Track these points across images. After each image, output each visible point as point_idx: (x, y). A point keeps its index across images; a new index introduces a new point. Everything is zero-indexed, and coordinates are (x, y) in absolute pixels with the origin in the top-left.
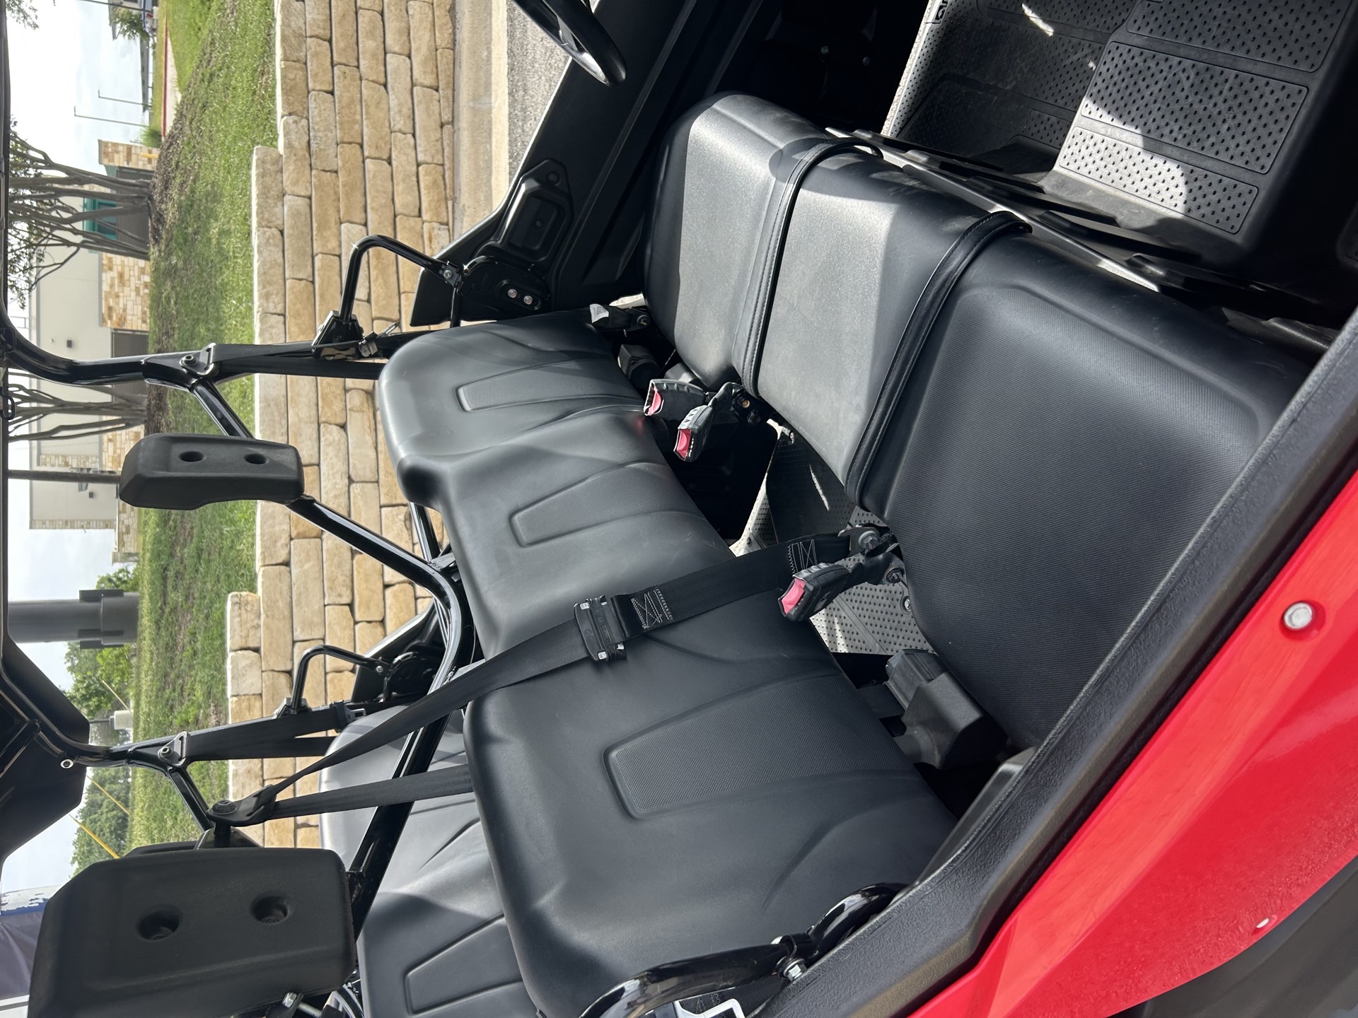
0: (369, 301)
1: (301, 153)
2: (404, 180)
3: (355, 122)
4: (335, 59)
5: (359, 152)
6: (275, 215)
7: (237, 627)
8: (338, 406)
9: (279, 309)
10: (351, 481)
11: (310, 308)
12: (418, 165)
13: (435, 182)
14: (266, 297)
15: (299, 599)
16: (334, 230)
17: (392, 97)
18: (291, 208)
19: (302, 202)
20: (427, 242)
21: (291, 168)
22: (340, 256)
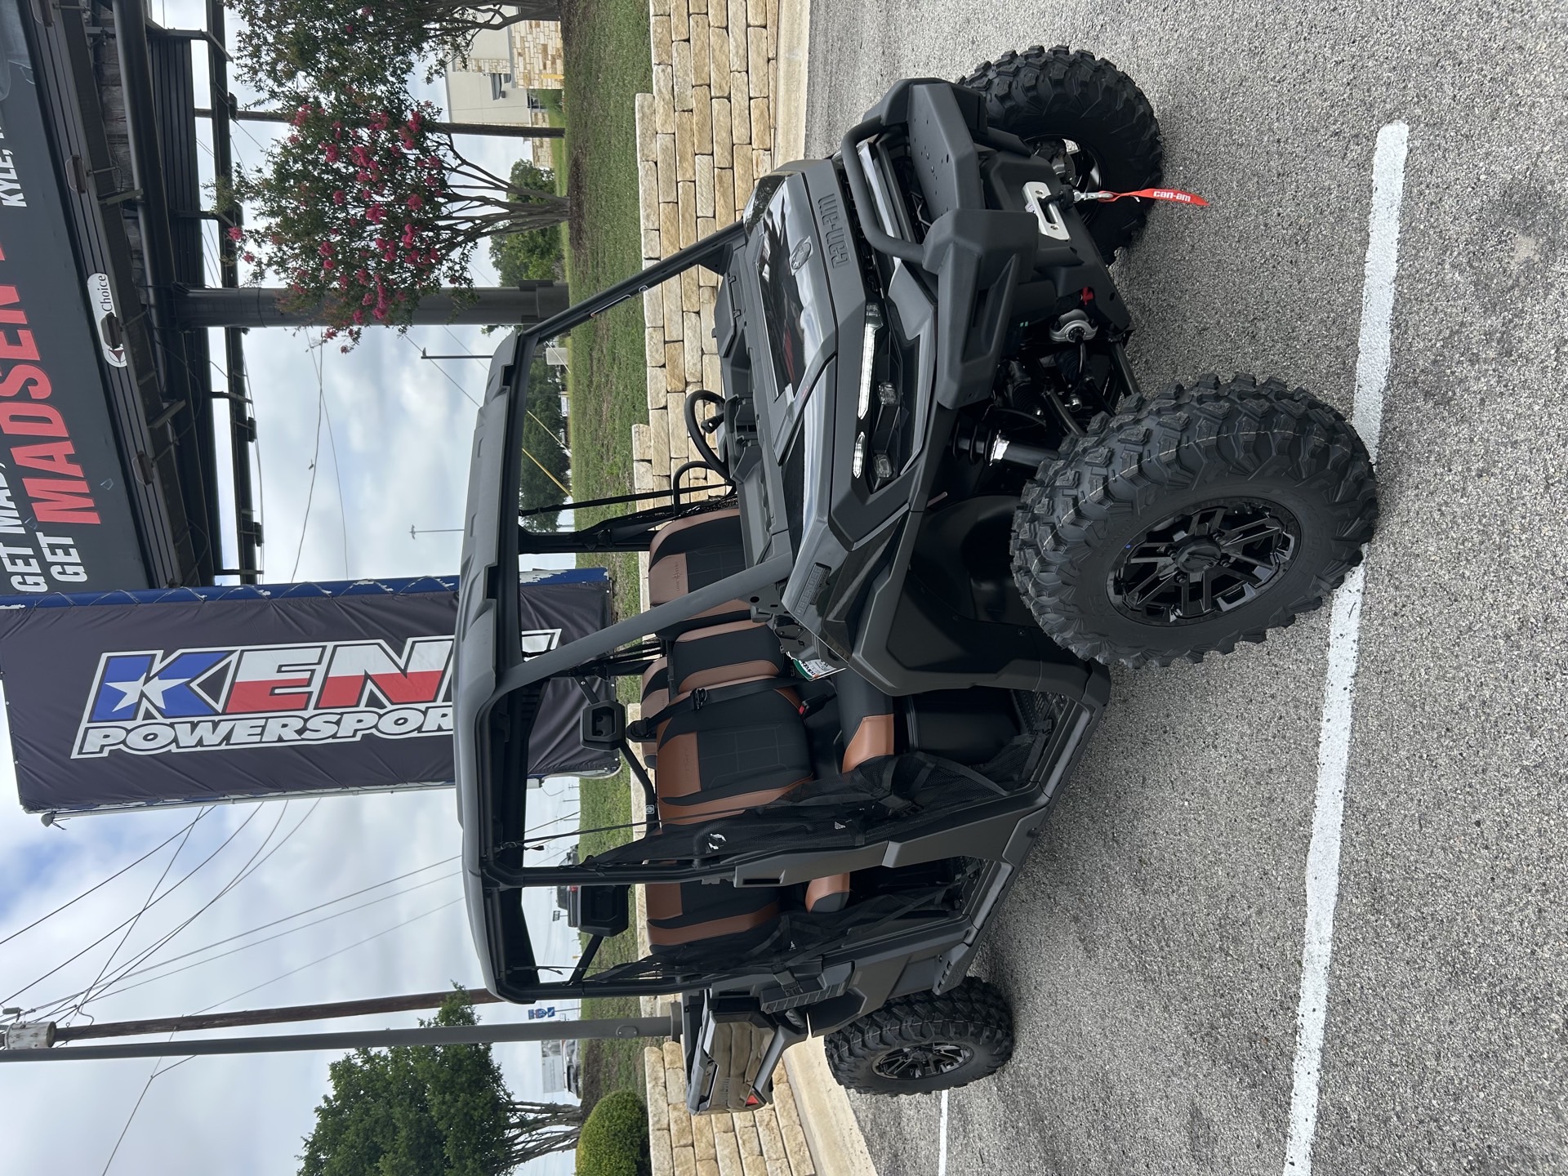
0: (714, 217)
1: (667, 97)
2: (739, 115)
3: (704, 65)
4: (691, 12)
5: (708, 93)
6: (651, 150)
7: (638, 446)
8: (694, 299)
9: (656, 227)
10: (703, 353)
11: (676, 225)
12: (750, 99)
13: (762, 113)
14: (648, 217)
15: (673, 430)
16: (691, 161)
17: (731, 40)
18: (661, 145)
19: (668, 138)
20: (755, 167)
21: (661, 111)
22: (695, 182)
